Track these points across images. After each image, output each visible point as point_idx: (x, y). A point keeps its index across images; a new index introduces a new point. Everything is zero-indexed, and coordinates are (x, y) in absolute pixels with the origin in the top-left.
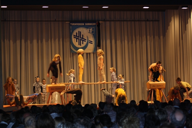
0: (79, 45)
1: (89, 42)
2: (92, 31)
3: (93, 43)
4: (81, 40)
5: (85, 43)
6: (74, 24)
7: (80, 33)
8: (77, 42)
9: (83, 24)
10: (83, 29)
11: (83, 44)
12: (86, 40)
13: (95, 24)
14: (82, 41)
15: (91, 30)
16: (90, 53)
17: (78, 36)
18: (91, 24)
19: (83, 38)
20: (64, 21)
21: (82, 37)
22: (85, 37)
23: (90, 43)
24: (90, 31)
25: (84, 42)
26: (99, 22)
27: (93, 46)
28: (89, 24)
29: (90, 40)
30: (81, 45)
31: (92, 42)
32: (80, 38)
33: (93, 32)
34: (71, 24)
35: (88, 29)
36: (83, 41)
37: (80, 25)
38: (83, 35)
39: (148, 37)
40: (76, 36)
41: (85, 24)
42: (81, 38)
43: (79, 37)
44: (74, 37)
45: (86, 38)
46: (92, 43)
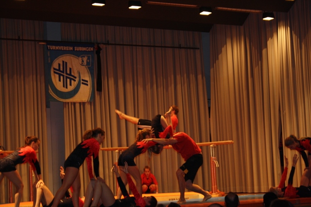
0: (64, 86)
1: (82, 81)
2: (87, 62)
3: (89, 85)
4: (67, 78)
5: (74, 84)
6: (54, 47)
7: (65, 64)
8: (60, 80)
9: (71, 48)
10: (72, 57)
11: (71, 85)
12: (76, 78)
13: (92, 49)
14: (68, 80)
15: (85, 59)
16: (84, 104)
17: (61, 69)
18: (84, 49)
19: (70, 74)
20: (37, 41)
21: (68, 72)
22: (74, 73)
23: (83, 83)
24: (83, 61)
25: (72, 81)
26: (100, 45)
27: (89, 90)
28: (80, 49)
29: (84, 79)
30: (67, 88)
31: (87, 81)
32: (65, 75)
33: (88, 64)
34: (49, 46)
35: (80, 59)
36: (71, 79)
37: (65, 49)
38: (70, 69)
39: (178, 77)
40: (59, 70)
41: (74, 49)
42: (67, 74)
43: (63, 72)
44: (55, 72)
45: (76, 75)
46: (87, 85)
